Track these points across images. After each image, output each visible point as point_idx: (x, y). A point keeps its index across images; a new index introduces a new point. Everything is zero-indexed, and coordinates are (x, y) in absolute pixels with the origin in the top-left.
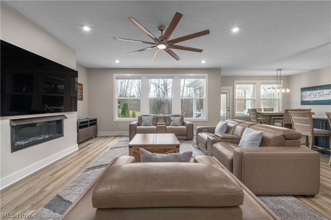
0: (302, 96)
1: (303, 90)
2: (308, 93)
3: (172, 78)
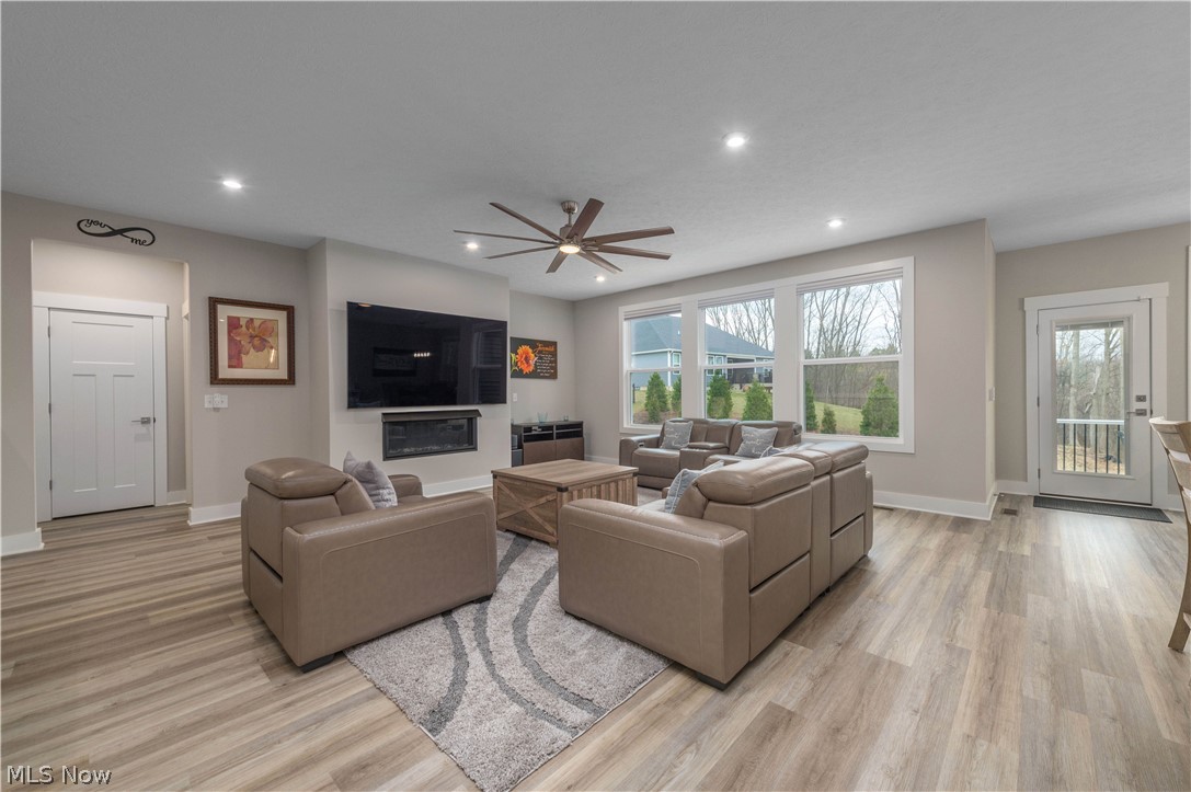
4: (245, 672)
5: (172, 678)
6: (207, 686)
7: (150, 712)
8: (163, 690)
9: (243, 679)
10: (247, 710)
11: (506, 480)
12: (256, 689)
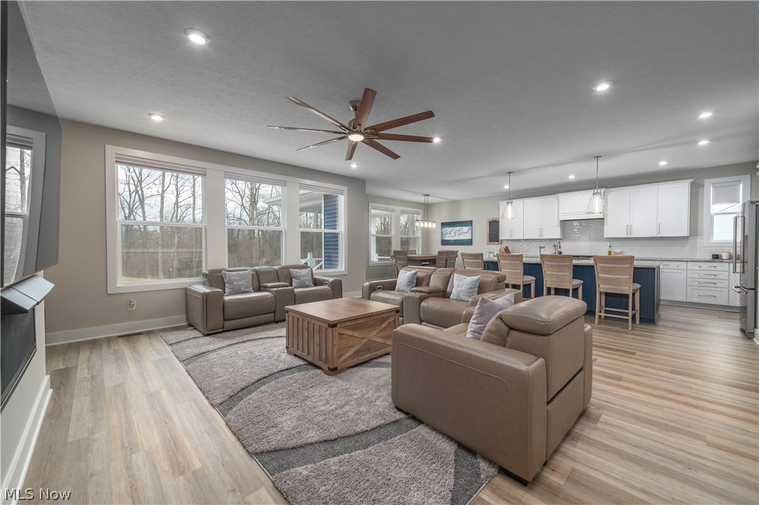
0: (442, 234)
1: (444, 225)
2: (449, 229)
3: (283, 184)
4: (607, 428)
5: (646, 457)
6: (632, 436)
7: (669, 446)
8: (656, 454)
9: (612, 425)
10: (624, 412)
11: (349, 324)
12: (612, 417)
